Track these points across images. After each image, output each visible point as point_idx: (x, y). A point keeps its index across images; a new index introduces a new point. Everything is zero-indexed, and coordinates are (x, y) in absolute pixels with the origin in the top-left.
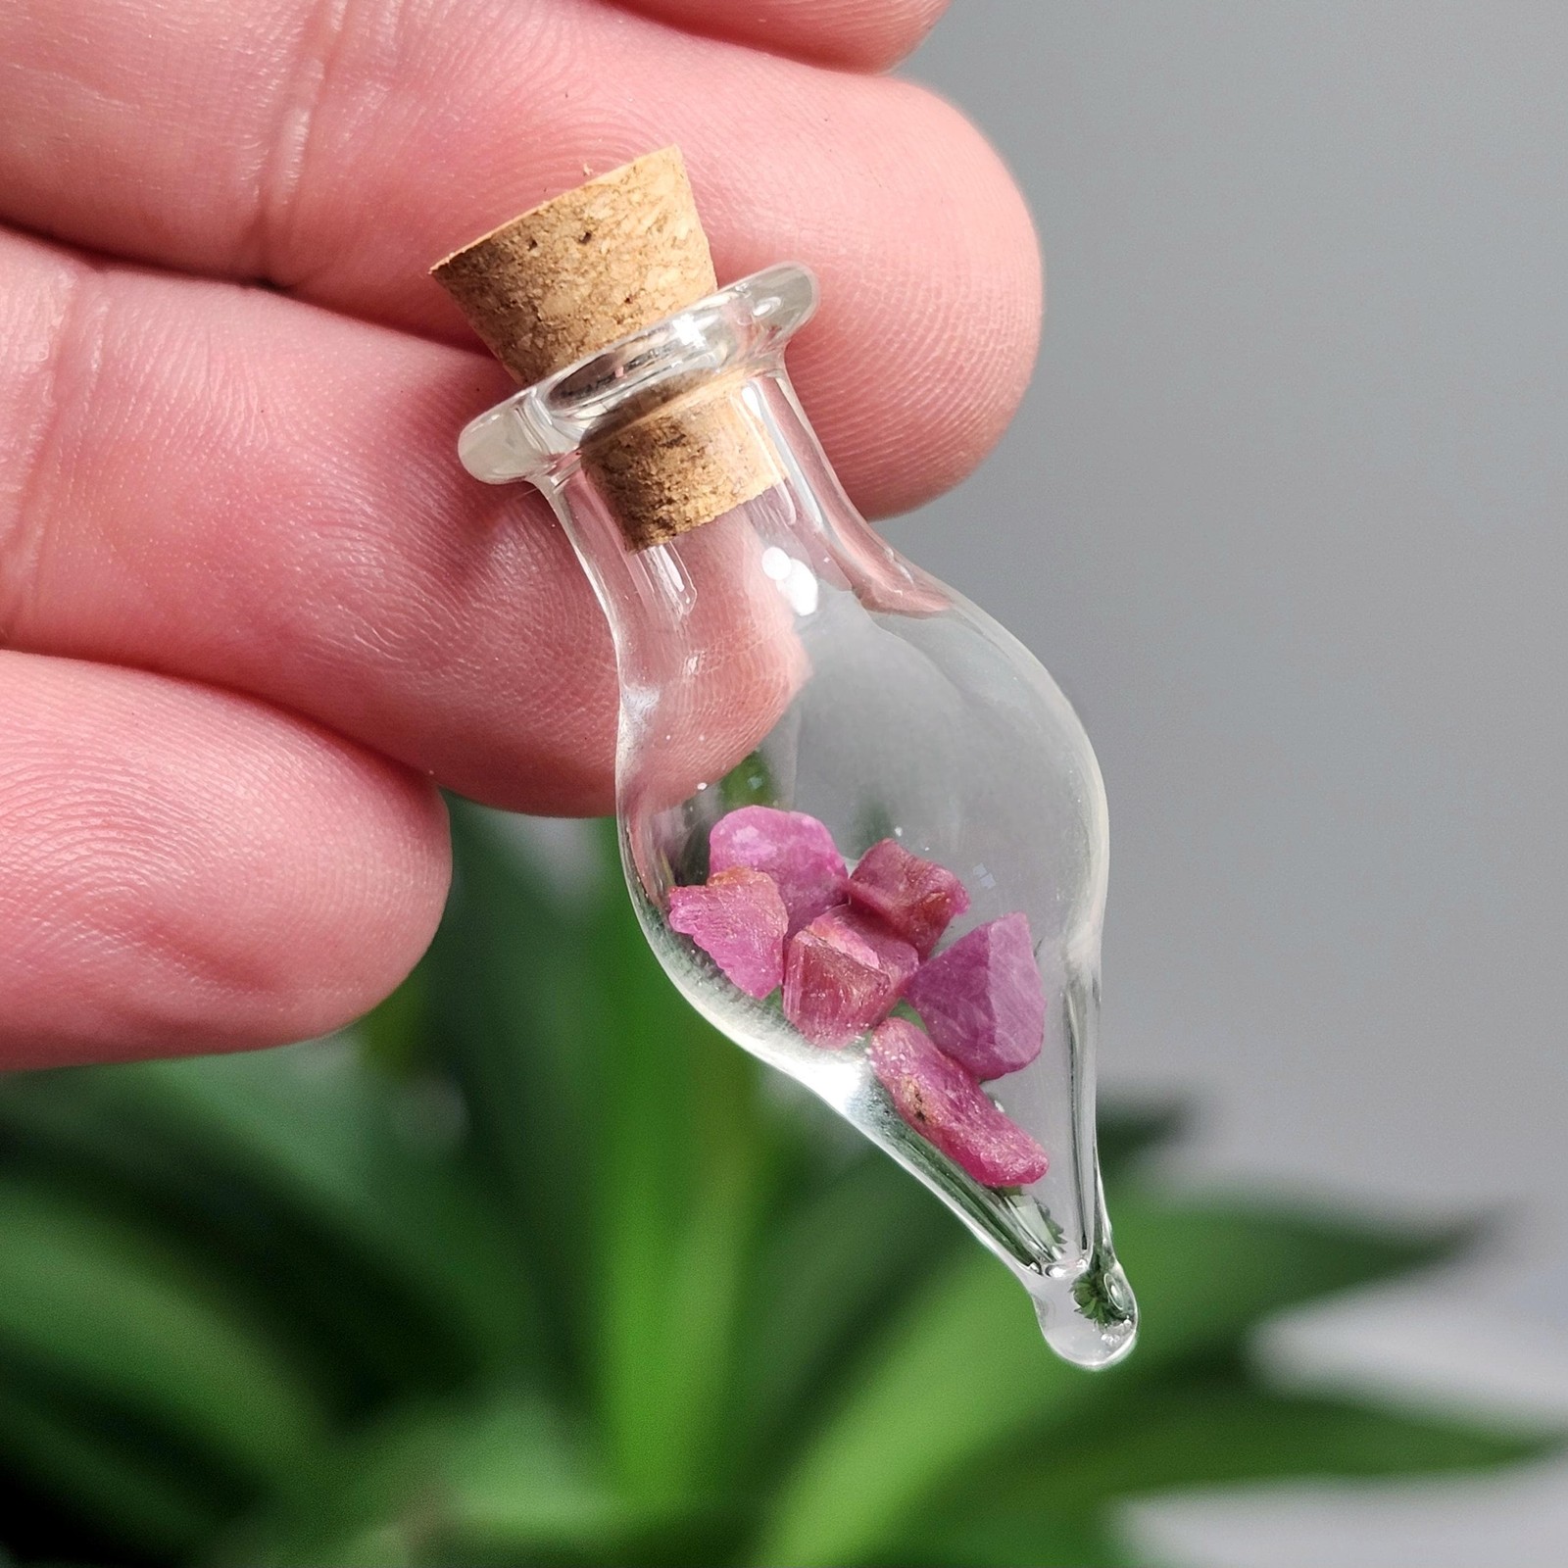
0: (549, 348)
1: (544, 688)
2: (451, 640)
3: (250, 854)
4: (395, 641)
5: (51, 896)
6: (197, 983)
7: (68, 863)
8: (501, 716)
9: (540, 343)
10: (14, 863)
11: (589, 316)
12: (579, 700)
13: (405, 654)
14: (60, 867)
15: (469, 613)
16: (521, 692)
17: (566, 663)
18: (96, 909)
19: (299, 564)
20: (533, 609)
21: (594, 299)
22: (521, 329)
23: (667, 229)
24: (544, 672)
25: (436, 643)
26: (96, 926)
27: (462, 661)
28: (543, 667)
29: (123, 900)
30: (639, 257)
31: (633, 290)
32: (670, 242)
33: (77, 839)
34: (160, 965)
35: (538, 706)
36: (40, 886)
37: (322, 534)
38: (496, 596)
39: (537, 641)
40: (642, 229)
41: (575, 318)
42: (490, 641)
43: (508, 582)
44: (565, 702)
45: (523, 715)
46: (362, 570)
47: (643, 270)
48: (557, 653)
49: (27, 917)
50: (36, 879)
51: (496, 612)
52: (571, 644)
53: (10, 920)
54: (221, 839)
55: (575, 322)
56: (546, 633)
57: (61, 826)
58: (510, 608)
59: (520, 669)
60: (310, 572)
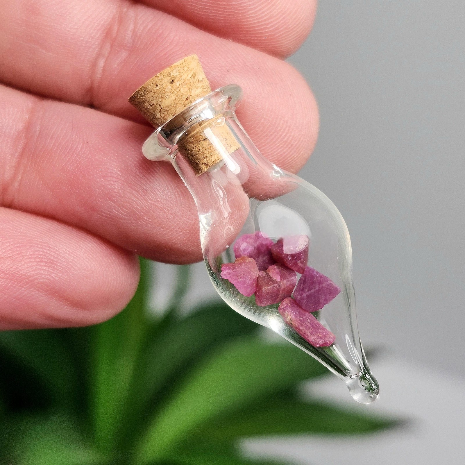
0: (165, 116)
1: (170, 227)
2: (142, 212)
3: (84, 273)
4: (126, 212)
5: (25, 281)
6: (66, 308)
7: (30, 271)
8: (157, 235)
9: (162, 115)
10: (14, 270)
11: (176, 105)
12: (180, 230)
13: (129, 216)
14: (28, 273)
15: (147, 204)
16: (163, 228)
17: (177, 220)
18: (38, 285)
19: (98, 188)
20: (167, 203)
21: (177, 100)
22: (157, 112)
23: (196, 77)
24: (170, 222)
25: (138, 213)
26: (38, 290)
27: (145, 218)
28: (170, 220)
29: (46, 284)
30: (189, 86)
31: (188, 96)
32: (197, 81)
33: (33, 265)
34: (56, 302)
35: (168, 232)
36: (22, 278)
37: (104, 179)
38: (156, 199)
39: (168, 213)
40: (188, 78)
41: (172, 106)
42: (154, 212)
43: (160, 195)
44: (176, 231)
45: (163, 235)
46: (116, 190)
47: (190, 89)
48: (174, 216)
49: (17, 287)
50: (20, 276)
51: (156, 204)
52: (178, 214)
53: (12, 287)
54: (76, 268)
55: (172, 107)
56: (171, 210)
57: (28, 260)
58: (160, 203)
59: (163, 221)
60: (101, 191)
